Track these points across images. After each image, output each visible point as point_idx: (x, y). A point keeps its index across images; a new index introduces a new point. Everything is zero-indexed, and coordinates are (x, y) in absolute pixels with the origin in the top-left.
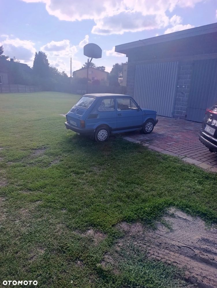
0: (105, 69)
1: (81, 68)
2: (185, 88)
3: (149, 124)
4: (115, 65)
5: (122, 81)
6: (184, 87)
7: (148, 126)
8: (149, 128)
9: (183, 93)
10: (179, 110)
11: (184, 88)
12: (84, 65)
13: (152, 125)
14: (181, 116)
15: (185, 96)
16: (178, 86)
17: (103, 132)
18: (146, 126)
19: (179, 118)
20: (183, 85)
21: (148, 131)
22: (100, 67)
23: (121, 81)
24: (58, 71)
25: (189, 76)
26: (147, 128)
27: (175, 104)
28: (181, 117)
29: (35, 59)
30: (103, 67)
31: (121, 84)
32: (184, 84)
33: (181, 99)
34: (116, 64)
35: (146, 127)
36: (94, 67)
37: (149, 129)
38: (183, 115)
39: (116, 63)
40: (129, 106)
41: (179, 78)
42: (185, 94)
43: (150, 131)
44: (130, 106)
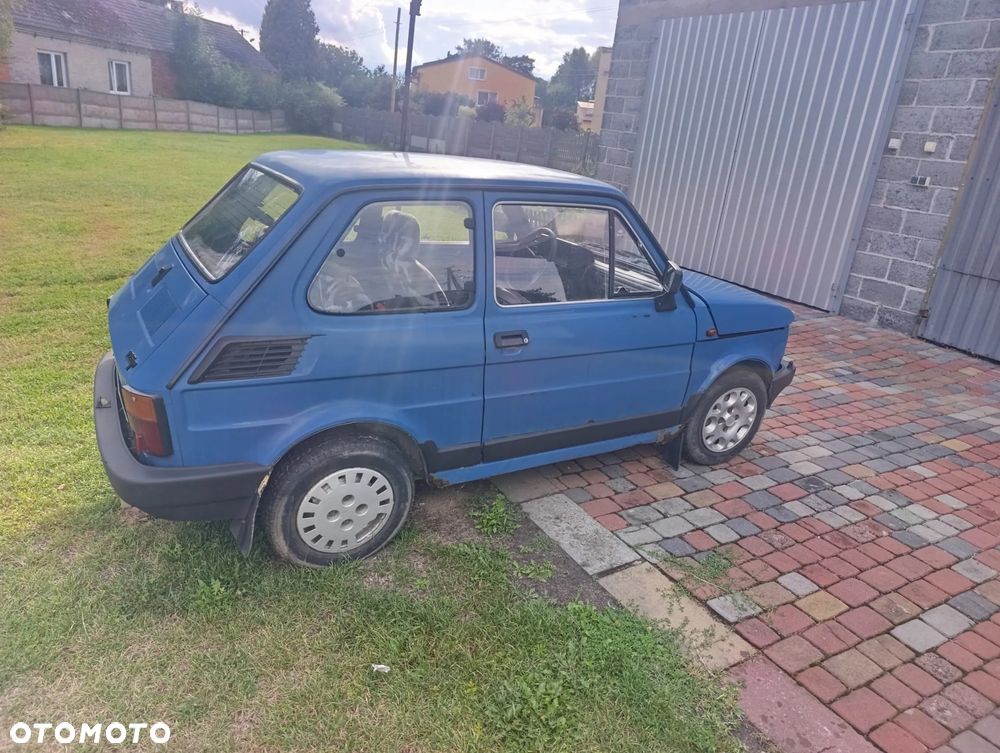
0: (532, 68)
1: (446, 57)
2: (939, 153)
3: (731, 402)
4: (571, 52)
5: (590, 115)
6: (930, 146)
7: (727, 416)
8: (725, 428)
9: (918, 184)
10: (883, 276)
11: (930, 153)
12: (459, 48)
13: (751, 408)
14: (890, 312)
15: (933, 203)
16: (895, 143)
17: (350, 487)
18: (711, 413)
19: (874, 320)
20: (925, 139)
21: (720, 447)
22: (516, 59)
23: (587, 115)
24: (364, 64)
25: (973, 86)
26: (711, 428)
27: (860, 240)
28: (887, 316)
29: (266, 9)
30: (525, 59)
31: (584, 127)
32: (933, 131)
33: (904, 217)
34: (575, 51)
35: (709, 422)
36: (495, 57)
37: (730, 432)
38: (900, 309)
39: (578, 47)
40: (596, 251)
41: (903, 96)
42: (937, 192)
43: (731, 445)
44: (606, 254)
